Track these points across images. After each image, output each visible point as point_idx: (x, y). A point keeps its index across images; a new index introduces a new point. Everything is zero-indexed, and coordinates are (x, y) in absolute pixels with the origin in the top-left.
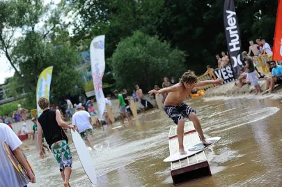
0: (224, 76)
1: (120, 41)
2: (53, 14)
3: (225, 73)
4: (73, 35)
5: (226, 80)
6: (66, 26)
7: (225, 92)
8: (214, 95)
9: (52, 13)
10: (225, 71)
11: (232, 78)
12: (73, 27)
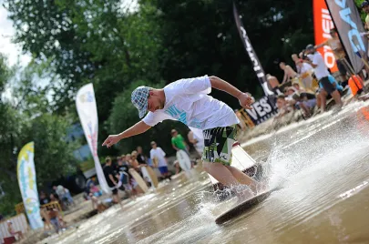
0: (259, 113)
1: (115, 96)
2: (24, 76)
3: (260, 108)
4: (54, 103)
5: (263, 117)
6: (44, 93)
7: (264, 131)
8: (250, 138)
9: (21, 75)
10: (260, 106)
11: (270, 113)
12: (52, 92)
